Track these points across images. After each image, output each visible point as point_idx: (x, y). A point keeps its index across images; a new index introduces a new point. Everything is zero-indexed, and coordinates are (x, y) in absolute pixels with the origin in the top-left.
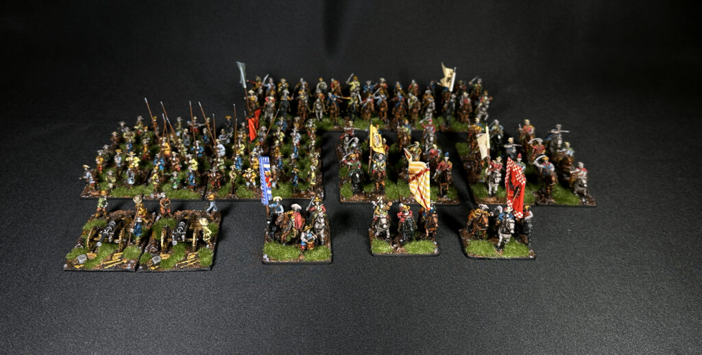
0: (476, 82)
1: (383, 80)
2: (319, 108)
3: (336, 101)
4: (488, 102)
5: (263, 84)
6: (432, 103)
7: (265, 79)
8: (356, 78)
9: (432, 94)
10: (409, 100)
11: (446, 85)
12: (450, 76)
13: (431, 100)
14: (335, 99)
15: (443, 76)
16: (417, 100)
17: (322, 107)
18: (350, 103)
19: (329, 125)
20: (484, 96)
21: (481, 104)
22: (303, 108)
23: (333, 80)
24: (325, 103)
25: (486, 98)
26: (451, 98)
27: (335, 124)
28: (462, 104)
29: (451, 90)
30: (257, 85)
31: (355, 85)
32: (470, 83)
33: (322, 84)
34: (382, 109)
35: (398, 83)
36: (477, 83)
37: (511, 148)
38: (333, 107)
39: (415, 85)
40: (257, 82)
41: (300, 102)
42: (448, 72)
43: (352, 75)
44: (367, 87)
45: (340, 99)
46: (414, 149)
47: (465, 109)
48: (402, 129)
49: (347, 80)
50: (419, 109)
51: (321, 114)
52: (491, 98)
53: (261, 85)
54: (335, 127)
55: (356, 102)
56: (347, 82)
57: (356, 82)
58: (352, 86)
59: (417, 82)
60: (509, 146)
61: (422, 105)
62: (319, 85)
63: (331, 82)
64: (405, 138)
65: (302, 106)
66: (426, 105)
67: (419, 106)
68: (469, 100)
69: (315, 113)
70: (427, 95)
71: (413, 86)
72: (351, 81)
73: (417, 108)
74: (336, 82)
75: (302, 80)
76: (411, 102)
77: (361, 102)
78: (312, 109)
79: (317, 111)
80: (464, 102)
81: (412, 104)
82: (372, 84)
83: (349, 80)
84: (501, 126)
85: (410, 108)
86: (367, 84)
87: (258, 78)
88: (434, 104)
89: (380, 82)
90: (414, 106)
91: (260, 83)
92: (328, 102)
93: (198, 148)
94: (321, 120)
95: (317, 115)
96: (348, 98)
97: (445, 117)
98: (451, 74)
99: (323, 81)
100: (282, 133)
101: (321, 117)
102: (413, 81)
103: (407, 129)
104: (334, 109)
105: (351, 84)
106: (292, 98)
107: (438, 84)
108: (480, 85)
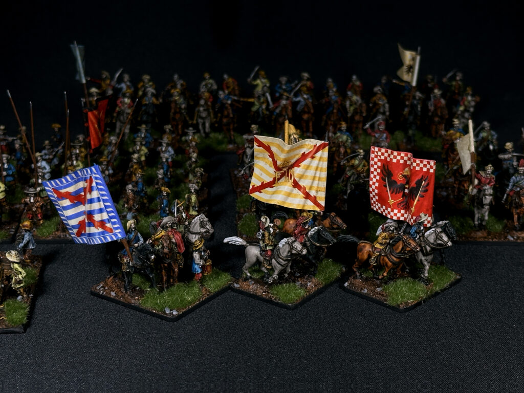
0: (453, 78)
1: (306, 75)
2: (204, 115)
3: (231, 105)
4: (473, 104)
5: (113, 83)
6: (384, 106)
7: (117, 75)
8: (263, 73)
9: (384, 94)
10: (348, 103)
11: (406, 77)
12: (411, 63)
13: (383, 102)
14: (229, 102)
15: (400, 63)
16: (360, 102)
17: (209, 114)
18: (254, 109)
19: (220, 142)
20: (467, 95)
21: (462, 108)
22: (178, 116)
23: (226, 76)
24: (213, 108)
25: (469, 98)
26: (414, 97)
27: (231, 141)
28: (432, 108)
29: (414, 84)
30: (103, 85)
31: (261, 84)
32: (445, 80)
33: (209, 82)
34: (306, 117)
35: (330, 80)
36: (455, 80)
37: (509, 159)
38: (226, 113)
39: (358, 83)
40: (104, 80)
41: (173, 105)
42: (408, 55)
43: (256, 69)
44: (280, 88)
45: (238, 101)
46: (357, 162)
47: (437, 115)
48: (337, 138)
49: (249, 76)
50: (364, 115)
51: (207, 125)
52: (478, 99)
53: (109, 85)
54: (231, 146)
55: (264, 106)
56: (249, 80)
57: (264, 81)
58: (257, 86)
59: (359, 78)
60: (506, 156)
61: (369, 110)
62: (204, 83)
63: (224, 80)
64: (342, 150)
65: (175, 113)
66: (374, 110)
67: (364, 110)
68: (443, 101)
69: (198, 124)
70: (375, 94)
71: (354, 85)
72: (255, 78)
73: (361, 112)
74: (230, 80)
75: (176, 77)
76: (351, 105)
77: (272, 106)
78: (192, 119)
79: (200, 121)
80: (435, 106)
81: (352, 108)
82: (289, 82)
83: (252, 76)
84: (493, 133)
85: (349, 115)
86: (281, 83)
87: (105, 74)
88: (387, 106)
89: (301, 79)
90: (356, 112)
91: (108, 82)
92: (217, 106)
93: (6, 166)
94: (207, 135)
95: (201, 127)
96: (251, 100)
97: (405, 131)
98: (414, 59)
99: (210, 78)
100: (143, 148)
101: (207, 130)
102: (354, 77)
103: (345, 137)
104: (228, 116)
105: (255, 83)
106: (161, 100)
107: (394, 81)
108: (460, 83)
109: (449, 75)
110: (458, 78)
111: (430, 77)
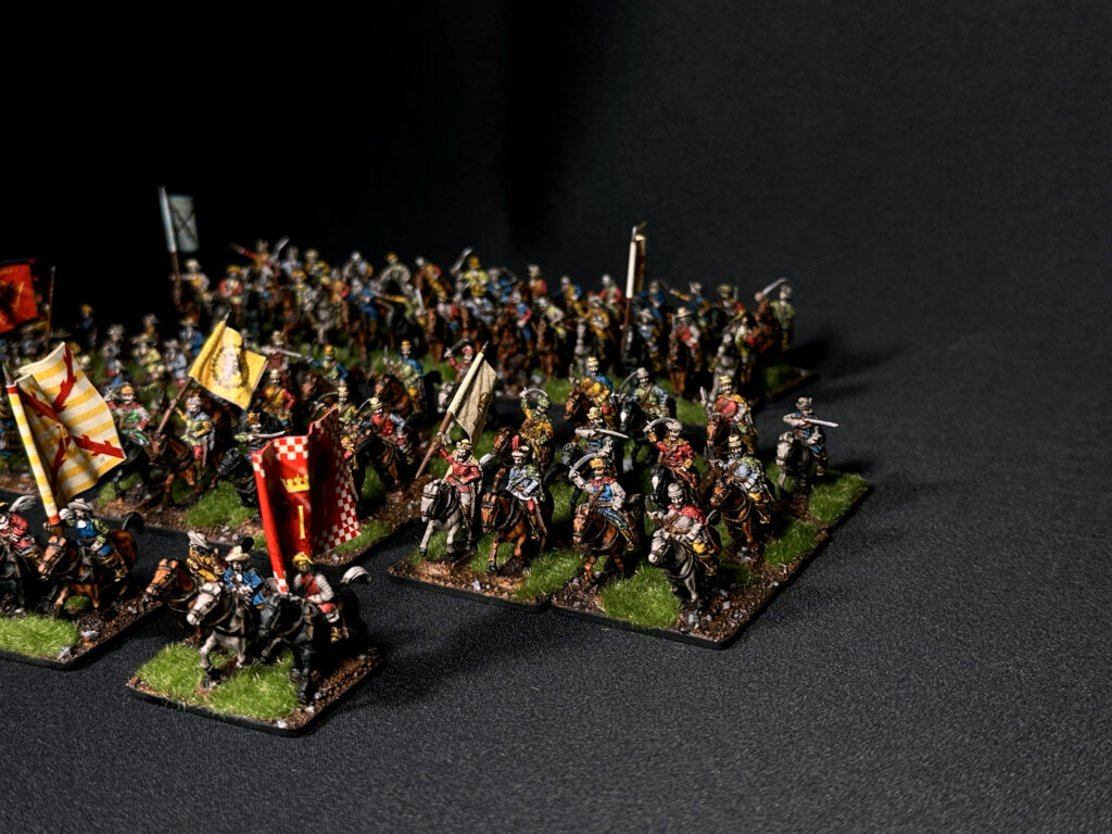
1: (535, 270)
3: (372, 303)
5: (273, 260)
8: (475, 259)
23: (421, 262)
30: (259, 262)
31: (474, 278)
32: (759, 297)
33: (397, 269)
35: (565, 281)
40: (260, 253)
44: (493, 287)
53: (266, 263)
56: (453, 271)
57: (476, 274)
68: (694, 332)
74: (429, 269)
75: (356, 257)
80: (679, 338)
82: (505, 278)
83: (460, 264)
89: (527, 276)
91: (265, 258)
99: (400, 262)
103: (408, 368)
105: (465, 277)
107: (672, 292)
108: (783, 303)
109: (767, 290)
110: (783, 295)
111: (725, 288)
